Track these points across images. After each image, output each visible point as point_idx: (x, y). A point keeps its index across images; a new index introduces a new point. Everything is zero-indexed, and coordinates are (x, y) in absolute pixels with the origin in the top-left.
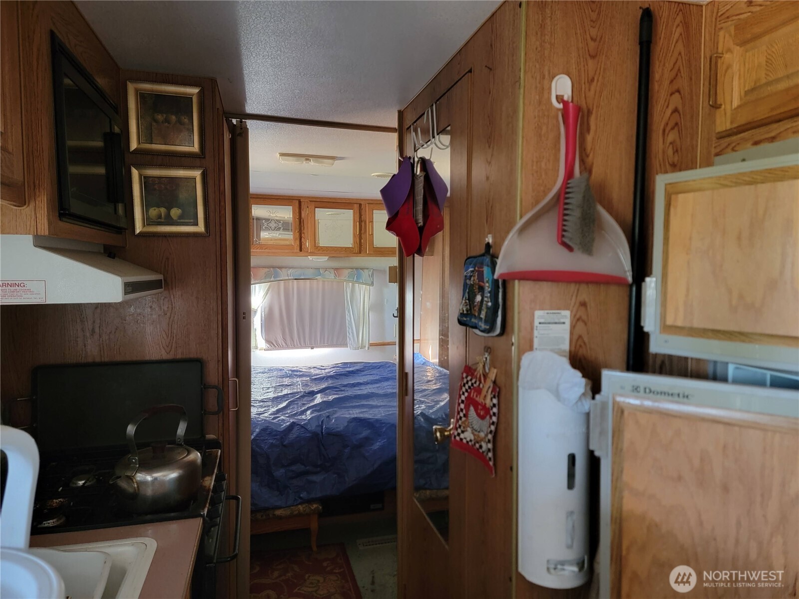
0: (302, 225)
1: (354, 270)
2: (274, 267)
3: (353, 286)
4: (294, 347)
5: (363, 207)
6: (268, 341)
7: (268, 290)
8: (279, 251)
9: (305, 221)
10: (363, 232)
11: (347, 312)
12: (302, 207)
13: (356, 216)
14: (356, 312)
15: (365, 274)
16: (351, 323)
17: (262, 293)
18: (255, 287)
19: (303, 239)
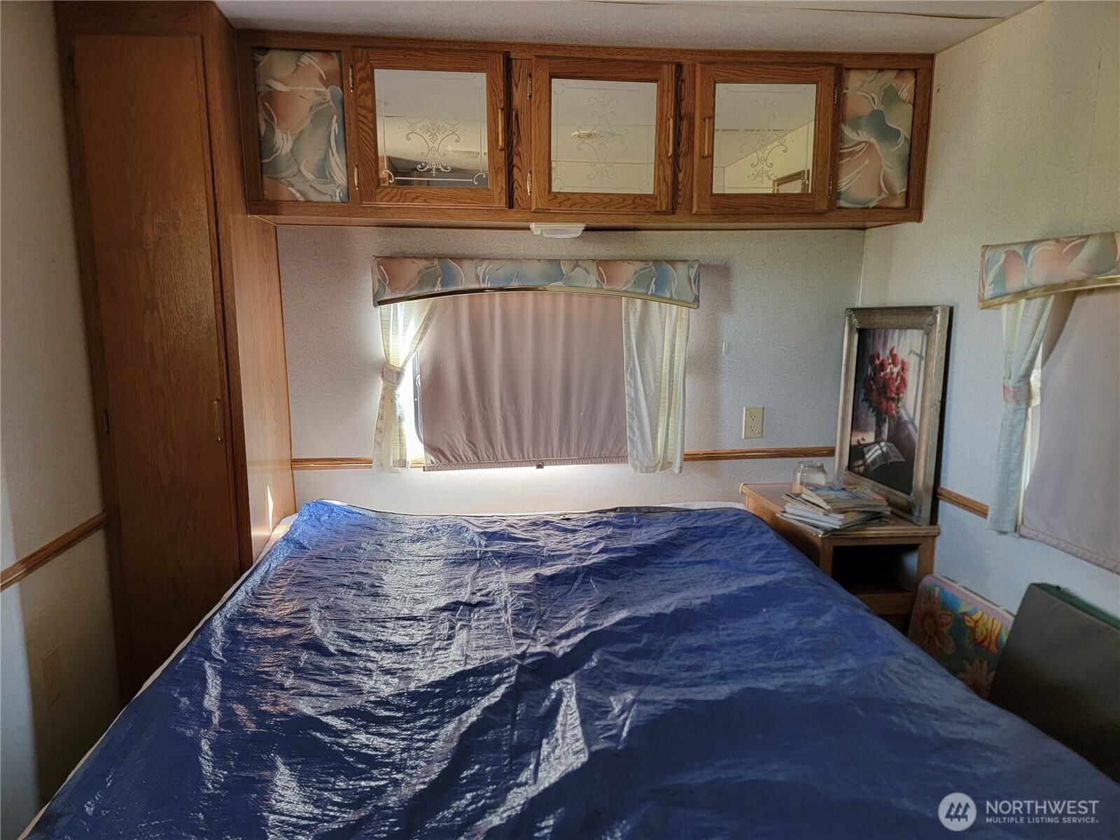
0: (515, 129)
1: (651, 263)
2: (441, 258)
3: (645, 308)
4: (496, 462)
5: (685, 70)
6: (431, 448)
7: (428, 319)
8: (447, 205)
9: (521, 117)
10: (683, 148)
11: (627, 377)
12: (515, 76)
13: (665, 100)
14: (651, 376)
15: (679, 277)
16: (638, 405)
17: (413, 328)
18: (395, 309)
19: (515, 171)
